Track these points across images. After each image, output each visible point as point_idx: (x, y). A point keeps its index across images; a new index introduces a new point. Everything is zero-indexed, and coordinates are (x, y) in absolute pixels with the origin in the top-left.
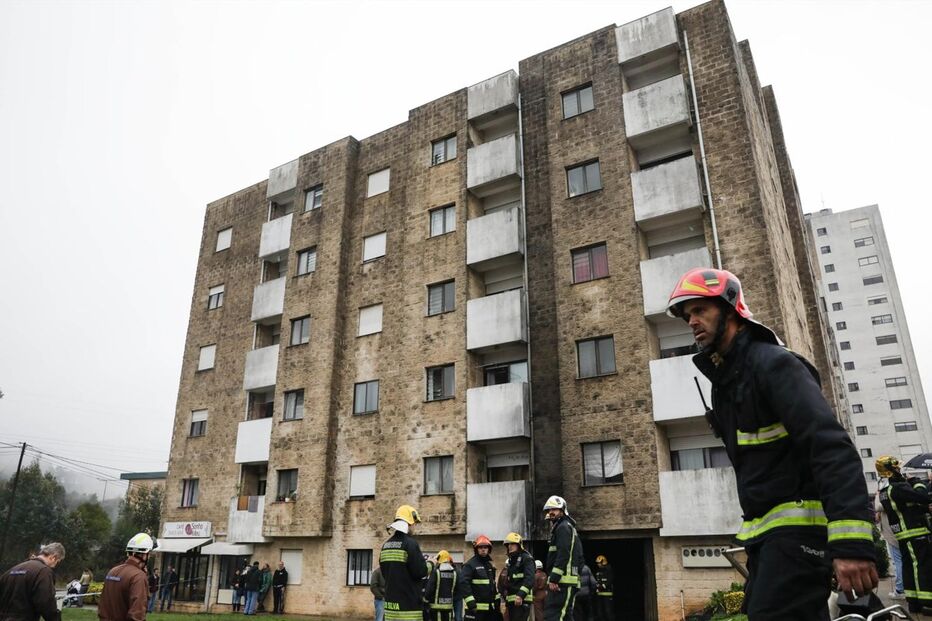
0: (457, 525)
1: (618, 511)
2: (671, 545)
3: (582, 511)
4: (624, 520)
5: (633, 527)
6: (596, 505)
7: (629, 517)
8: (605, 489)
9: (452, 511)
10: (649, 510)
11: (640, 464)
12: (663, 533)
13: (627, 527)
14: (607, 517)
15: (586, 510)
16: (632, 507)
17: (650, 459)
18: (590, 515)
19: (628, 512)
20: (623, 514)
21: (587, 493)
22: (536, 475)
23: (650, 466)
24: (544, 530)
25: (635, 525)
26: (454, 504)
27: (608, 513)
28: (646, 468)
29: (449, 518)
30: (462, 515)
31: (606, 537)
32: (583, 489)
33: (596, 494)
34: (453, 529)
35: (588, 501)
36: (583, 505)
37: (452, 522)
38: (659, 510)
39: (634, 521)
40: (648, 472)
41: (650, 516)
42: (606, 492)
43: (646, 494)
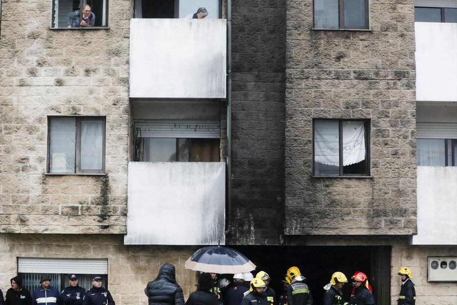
0: (111, 220)
1: (362, 212)
2: (415, 255)
3: (311, 208)
4: (368, 223)
5: (380, 232)
6: (333, 203)
7: (376, 220)
8: (346, 182)
9: (104, 200)
10: (403, 212)
11: (395, 154)
12: (416, 241)
13: (373, 233)
14: (346, 218)
15: (318, 207)
16: (381, 207)
17: (408, 149)
18: (323, 215)
19: (375, 213)
20: (368, 216)
21: (320, 186)
22: (233, 156)
23: (408, 158)
24: (242, 232)
25: (384, 230)
26: (106, 189)
27: (348, 214)
28: (402, 161)
29: (97, 210)
30: (120, 207)
31: (332, 244)
32: (313, 180)
33: (331, 189)
34: (106, 227)
35: (320, 196)
36: (315, 202)
37: (103, 217)
38: (415, 213)
39: (383, 225)
40: (406, 164)
41: (403, 220)
42: (348, 187)
43: (400, 193)
